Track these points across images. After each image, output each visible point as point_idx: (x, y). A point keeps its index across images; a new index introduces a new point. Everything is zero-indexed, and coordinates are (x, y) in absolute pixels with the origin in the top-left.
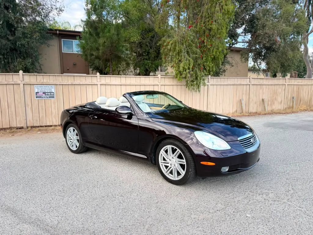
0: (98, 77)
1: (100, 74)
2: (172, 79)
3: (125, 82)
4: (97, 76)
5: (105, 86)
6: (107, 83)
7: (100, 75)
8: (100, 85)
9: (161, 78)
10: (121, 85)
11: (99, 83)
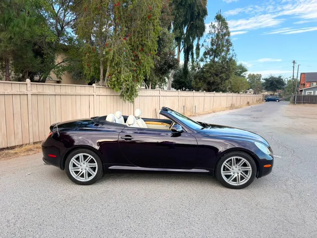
0: (29, 85)
1: (31, 81)
2: (106, 89)
3: (60, 91)
4: (27, 84)
5: (36, 96)
6: (40, 92)
7: (31, 83)
8: (32, 94)
9: (96, 87)
10: (55, 95)
11: (29, 93)
